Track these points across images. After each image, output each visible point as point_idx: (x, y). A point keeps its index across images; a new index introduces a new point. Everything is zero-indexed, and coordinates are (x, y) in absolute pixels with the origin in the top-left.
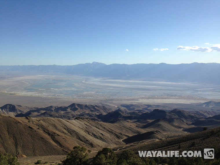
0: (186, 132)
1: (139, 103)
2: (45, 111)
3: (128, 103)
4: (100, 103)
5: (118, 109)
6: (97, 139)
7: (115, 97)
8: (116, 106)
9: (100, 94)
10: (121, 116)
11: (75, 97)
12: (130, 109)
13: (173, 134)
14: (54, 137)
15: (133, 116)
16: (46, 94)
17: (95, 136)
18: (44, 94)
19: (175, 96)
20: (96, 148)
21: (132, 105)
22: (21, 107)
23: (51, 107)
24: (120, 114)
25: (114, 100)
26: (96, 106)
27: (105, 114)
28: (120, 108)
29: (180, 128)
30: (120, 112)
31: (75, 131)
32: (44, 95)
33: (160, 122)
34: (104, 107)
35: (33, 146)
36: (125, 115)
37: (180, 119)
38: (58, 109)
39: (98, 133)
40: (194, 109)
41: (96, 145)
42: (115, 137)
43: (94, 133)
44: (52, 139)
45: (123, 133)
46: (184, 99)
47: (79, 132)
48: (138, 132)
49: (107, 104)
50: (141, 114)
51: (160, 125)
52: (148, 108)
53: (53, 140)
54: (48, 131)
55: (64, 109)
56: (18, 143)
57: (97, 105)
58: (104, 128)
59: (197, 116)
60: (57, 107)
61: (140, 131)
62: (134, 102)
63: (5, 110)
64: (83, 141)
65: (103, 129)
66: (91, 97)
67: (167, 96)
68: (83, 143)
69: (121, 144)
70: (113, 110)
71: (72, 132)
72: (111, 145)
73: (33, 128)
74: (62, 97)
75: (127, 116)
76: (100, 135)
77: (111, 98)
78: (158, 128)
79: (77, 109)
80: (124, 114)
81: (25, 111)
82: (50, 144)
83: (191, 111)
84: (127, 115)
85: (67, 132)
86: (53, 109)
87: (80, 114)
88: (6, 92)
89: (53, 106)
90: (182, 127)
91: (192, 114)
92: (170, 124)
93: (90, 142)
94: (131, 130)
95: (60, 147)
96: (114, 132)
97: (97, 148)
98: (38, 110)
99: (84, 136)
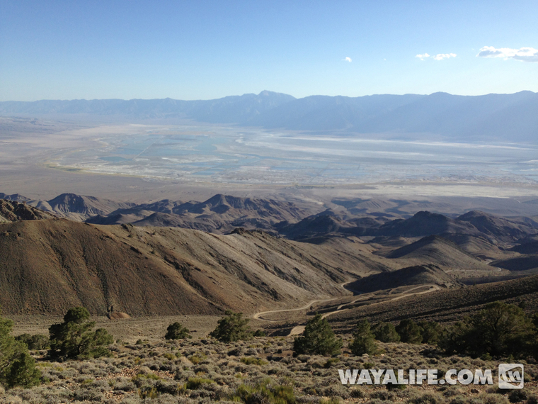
0: (500, 269)
1: (377, 195)
2: (152, 212)
3: (350, 196)
4: (281, 194)
5: (324, 210)
6: (285, 280)
7: (315, 181)
8: (321, 203)
9: (281, 173)
10: (334, 227)
11: (219, 179)
12: (354, 211)
13: (467, 274)
14: (189, 274)
15: (365, 227)
16: (151, 171)
17: (280, 273)
18: (147, 170)
19: (470, 177)
20: (284, 301)
21: (359, 201)
22: (96, 201)
23: (166, 202)
24: (332, 222)
25: (315, 187)
26: (273, 202)
27: (295, 223)
28: (330, 206)
29: (484, 258)
30: (332, 218)
31: (234, 261)
32: (148, 173)
33: (434, 243)
34: (290, 204)
35: (144, 292)
36: (344, 224)
37: (483, 236)
38: (182, 208)
39: (288, 267)
40: (517, 212)
41: (285, 294)
42: (327, 277)
43: (279, 266)
44: (185, 278)
45: (345, 269)
46: (491, 186)
47: (243, 264)
48: (379, 267)
49: (297, 197)
50: (383, 223)
51: (435, 250)
52: (400, 209)
53: (187, 280)
54: (175, 258)
55: (197, 208)
56: (110, 284)
57: (273, 198)
58: (301, 255)
59: (526, 229)
60: (180, 202)
61: (387, 265)
62: (365, 194)
63: (59, 207)
64: (254, 286)
65: (299, 258)
66: (259, 179)
67: (448, 179)
68: (255, 289)
69: (342, 295)
70: (314, 212)
71: (227, 264)
72: (319, 296)
73: (140, 250)
74: (189, 180)
75: (348, 227)
76: (292, 271)
77: (307, 182)
78: (430, 258)
79: (226, 208)
80: (342, 222)
81: (107, 211)
82: (181, 288)
83: (510, 217)
84: (348, 225)
85: (216, 263)
86: (170, 208)
87: (235, 221)
88: (59, 165)
89: (170, 199)
90: (490, 256)
91: (514, 225)
92: (459, 248)
93: (271, 287)
94: (363, 261)
95: (203, 298)
96: (323, 265)
97: (287, 302)
98: (135, 209)
99: (256, 272)
